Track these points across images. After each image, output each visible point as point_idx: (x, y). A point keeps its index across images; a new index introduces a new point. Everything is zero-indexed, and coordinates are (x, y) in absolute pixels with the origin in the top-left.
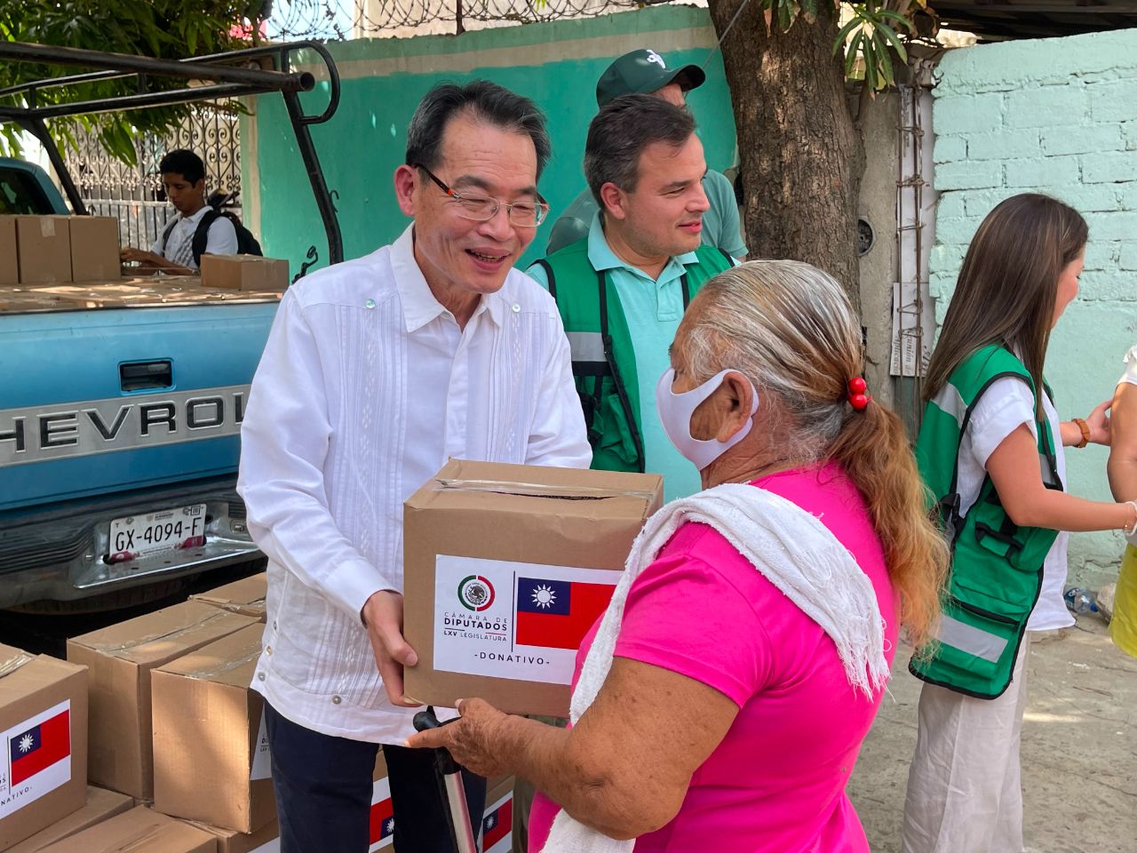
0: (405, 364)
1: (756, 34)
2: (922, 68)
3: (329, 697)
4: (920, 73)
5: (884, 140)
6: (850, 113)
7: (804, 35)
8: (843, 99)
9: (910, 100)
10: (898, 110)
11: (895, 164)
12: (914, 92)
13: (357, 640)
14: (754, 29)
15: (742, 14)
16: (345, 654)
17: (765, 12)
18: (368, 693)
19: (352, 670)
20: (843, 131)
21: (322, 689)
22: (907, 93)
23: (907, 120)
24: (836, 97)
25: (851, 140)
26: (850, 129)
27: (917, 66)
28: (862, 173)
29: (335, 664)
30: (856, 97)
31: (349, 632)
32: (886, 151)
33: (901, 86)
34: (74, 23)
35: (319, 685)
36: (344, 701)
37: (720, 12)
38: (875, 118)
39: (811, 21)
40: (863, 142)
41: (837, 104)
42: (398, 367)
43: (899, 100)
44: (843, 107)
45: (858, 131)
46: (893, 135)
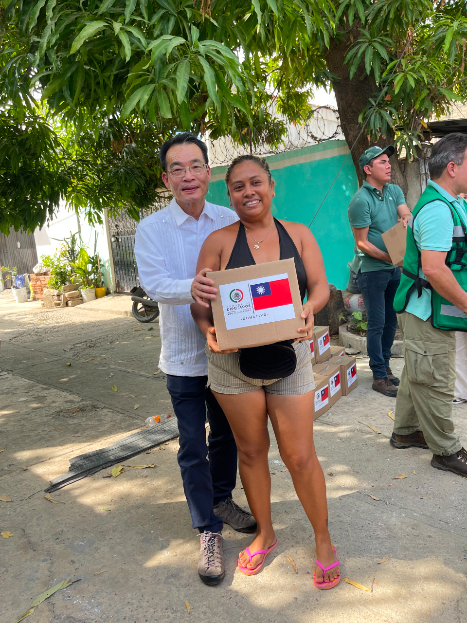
0: (181, 239)
1: (364, 146)
2: (427, 151)
3: (179, 363)
4: (426, 153)
5: (414, 179)
6: (401, 170)
7: (382, 144)
8: (398, 166)
9: (423, 164)
10: (419, 168)
11: (419, 188)
12: (425, 161)
13: (185, 340)
14: (363, 144)
15: (358, 139)
16: (181, 345)
17: (368, 136)
18: (192, 358)
19: (185, 351)
20: (399, 177)
21: (176, 360)
22: (422, 161)
23: (422, 171)
24: (395, 165)
25: (402, 180)
26: (401, 176)
27: (425, 150)
28: (407, 192)
29: (179, 350)
30: (403, 165)
31: (181, 338)
32: (415, 183)
33: (419, 159)
34: (122, 170)
35: (175, 360)
36: (184, 362)
37: (350, 140)
38: (410, 172)
39: (385, 138)
40: (406, 180)
41: (396, 167)
42: (179, 240)
43: (419, 164)
44: (398, 168)
45: (404, 176)
46: (418, 177)
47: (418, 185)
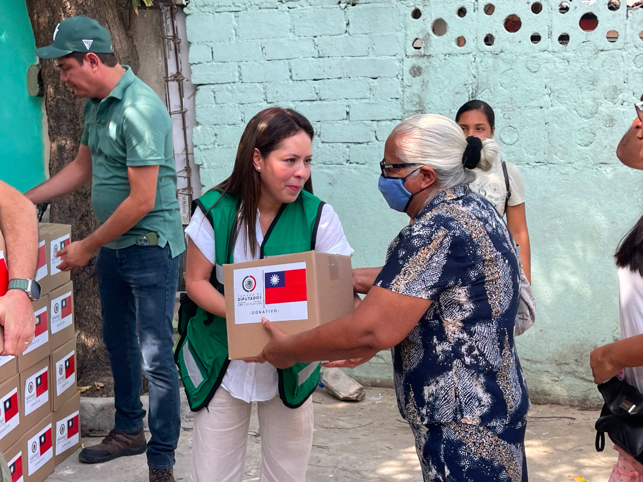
5: (153, 45)
8: (116, 14)
9: (169, 15)
10: (161, 23)
11: (162, 63)
12: (171, 10)
22: (166, 10)
23: (168, 31)
24: (110, 11)
25: (125, 45)
26: (123, 36)
32: (154, 54)
33: (161, 4)
40: (135, 46)
41: (111, 16)
43: (161, 15)
44: (117, 19)
45: (130, 38)
46: (159, 41)
47: (160, 59)
